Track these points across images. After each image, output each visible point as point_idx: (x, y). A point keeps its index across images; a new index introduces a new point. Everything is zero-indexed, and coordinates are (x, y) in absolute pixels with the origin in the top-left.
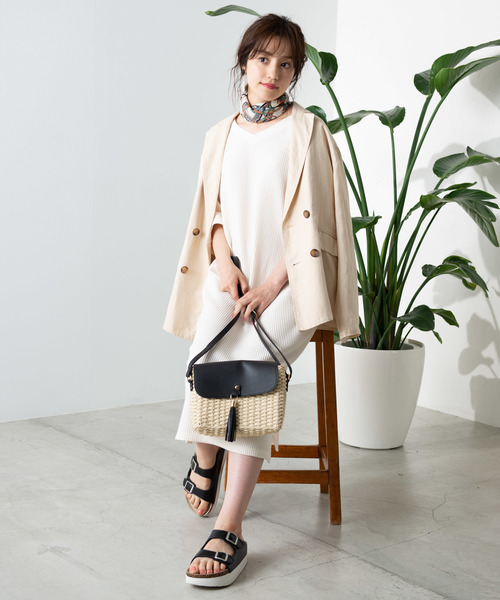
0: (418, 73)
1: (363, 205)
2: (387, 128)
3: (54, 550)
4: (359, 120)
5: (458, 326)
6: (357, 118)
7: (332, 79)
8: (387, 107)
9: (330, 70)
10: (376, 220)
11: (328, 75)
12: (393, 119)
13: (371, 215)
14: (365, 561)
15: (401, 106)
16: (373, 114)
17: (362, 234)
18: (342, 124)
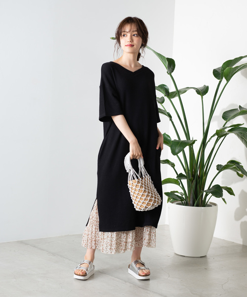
0: (215, 68)
1: (187, 134)
2: (200, 96)
4: (185, 91)
5: (234, 195)
6: (184, 91)
7: (173, 71)
8: (200, 85)
9: (172, 67)
10: (194, 142)
11: (171, 69)
12: (203, 92)
13: (191, 139)
15: (207, 85)
16: (193, 89)
17: (187, 149)
18: (178, 93)
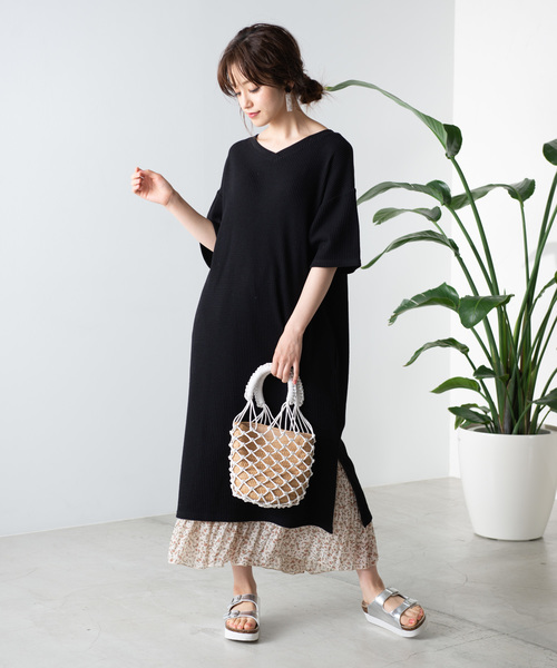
0: (547, 141)
1: (493, 286)
2: (517, 202)
3: (204, 630)
4: (485, 194)
6: (483, 192)
7: (457, 152)
8: (516, 180)
9: (455, 143)
10: (508, 299)
11: (453, 148)
12: (523, 192)
13: (501, 293)
14: (516, 638)
15: (530, 178)
16: (502, 188)
17: (493, 315)
18: (470, 197)
